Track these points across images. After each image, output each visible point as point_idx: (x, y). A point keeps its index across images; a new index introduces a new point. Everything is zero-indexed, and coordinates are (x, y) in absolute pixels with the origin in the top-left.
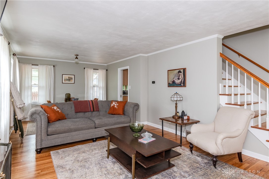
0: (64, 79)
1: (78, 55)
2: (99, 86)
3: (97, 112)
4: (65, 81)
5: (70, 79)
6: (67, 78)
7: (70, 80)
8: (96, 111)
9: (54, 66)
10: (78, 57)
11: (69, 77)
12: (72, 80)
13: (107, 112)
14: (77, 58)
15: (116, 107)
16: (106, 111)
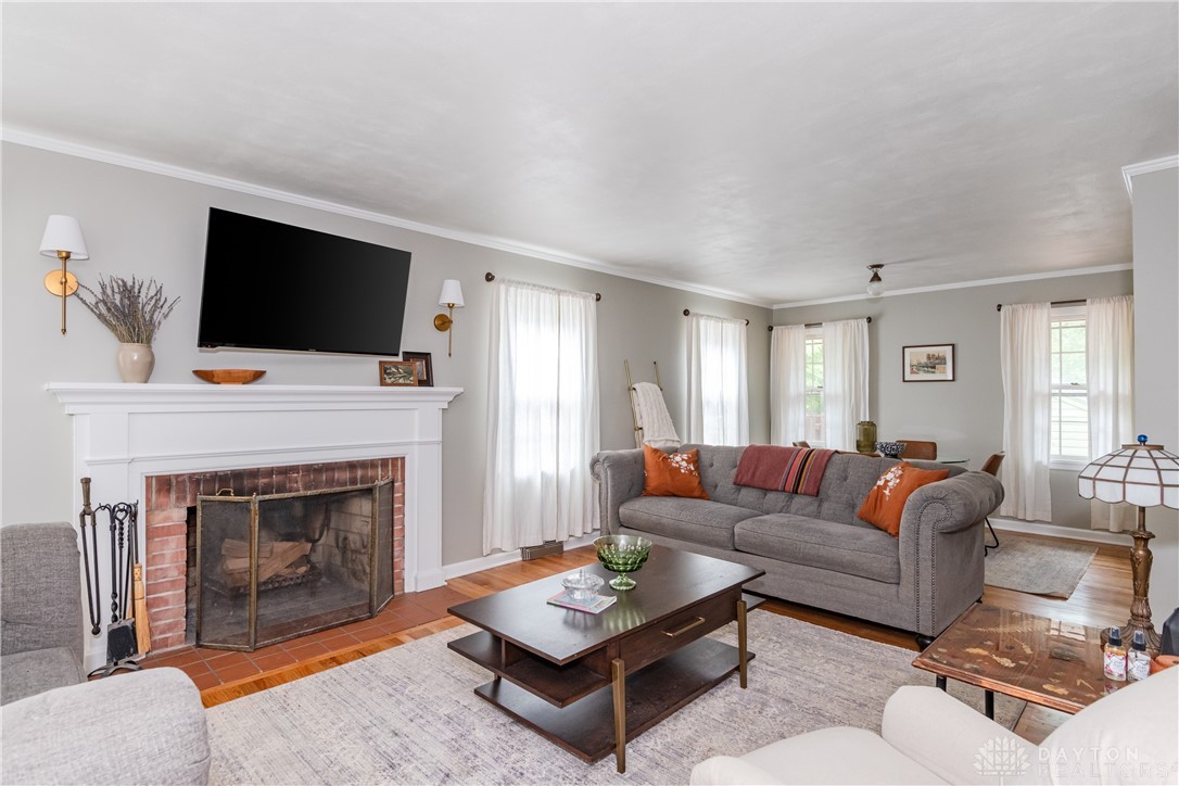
0: (912, 366)
1: (880, 266)
2: (1094, 392)
3: (809, 499)
4: (912, 372)
5: (933, 363)
6: (924, 360)
7: (934, 367)
8: (804, 494)
9: (869, 320)
10: (881, 272)
11: (929, 357)
12: (944, 368)
13: (858, 510)
14: (876, 278)
15: (887, 492)
16: (853, 507)
